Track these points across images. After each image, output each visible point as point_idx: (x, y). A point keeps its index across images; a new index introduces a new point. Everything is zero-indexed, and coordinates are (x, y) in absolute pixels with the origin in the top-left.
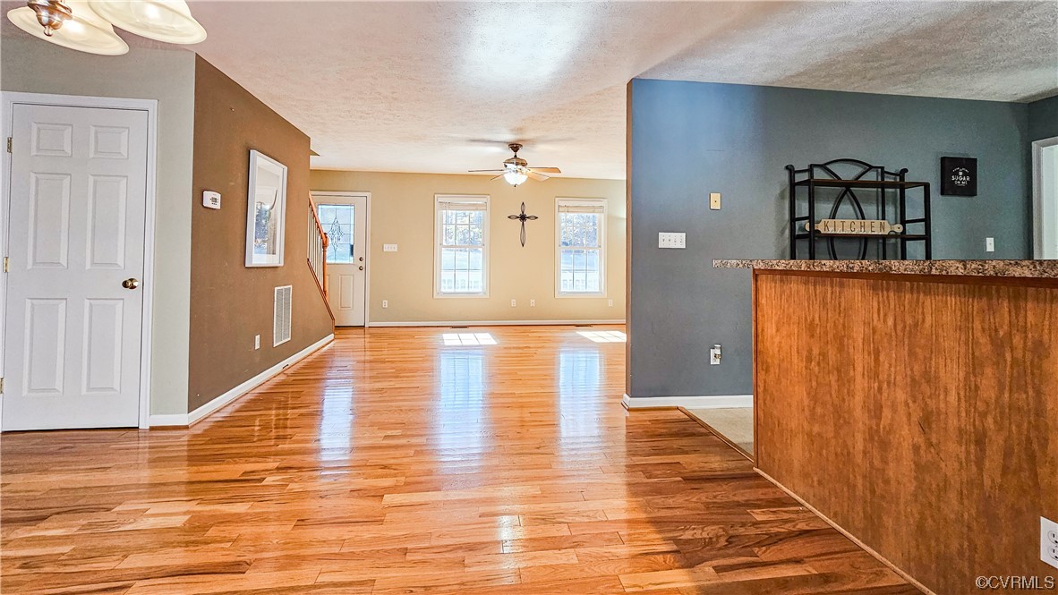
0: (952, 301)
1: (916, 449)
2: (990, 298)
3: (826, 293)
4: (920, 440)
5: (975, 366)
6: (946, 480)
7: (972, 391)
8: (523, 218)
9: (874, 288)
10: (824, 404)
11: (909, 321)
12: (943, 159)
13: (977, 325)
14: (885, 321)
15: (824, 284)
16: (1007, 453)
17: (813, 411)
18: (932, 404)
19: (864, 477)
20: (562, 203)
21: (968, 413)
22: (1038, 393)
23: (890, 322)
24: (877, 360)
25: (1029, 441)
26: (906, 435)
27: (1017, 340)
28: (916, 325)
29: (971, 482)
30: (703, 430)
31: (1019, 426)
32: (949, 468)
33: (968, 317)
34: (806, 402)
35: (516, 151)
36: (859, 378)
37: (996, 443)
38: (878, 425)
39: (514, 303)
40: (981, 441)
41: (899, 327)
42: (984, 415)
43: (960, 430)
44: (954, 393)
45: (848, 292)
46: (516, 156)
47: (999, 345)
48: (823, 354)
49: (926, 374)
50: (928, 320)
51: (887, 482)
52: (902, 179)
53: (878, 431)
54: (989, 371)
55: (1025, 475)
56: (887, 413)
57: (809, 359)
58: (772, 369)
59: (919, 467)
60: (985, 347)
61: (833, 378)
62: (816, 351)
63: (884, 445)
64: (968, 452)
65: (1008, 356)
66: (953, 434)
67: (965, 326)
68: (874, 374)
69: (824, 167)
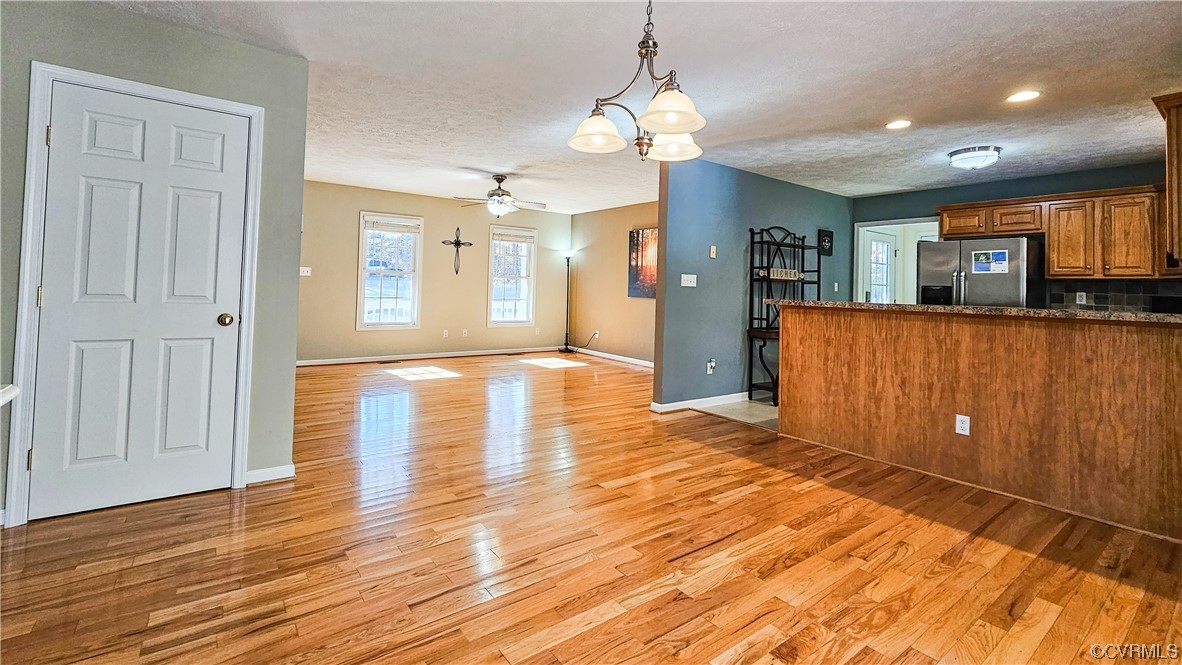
0: (918, 323)
1: (897, 398)
2: (936, 322)
3: (840, 321)
4: (900, 393)
5: (928, 353)
6: (913, 409)
7: (926, 365)
8: (458, 244)
9: (874, 318)
10: (837, 384)
11: (894, 334)
12: (819, 231)
13: (930, 336)
14: (880, 334)
15: (838, 315)
16: (943, 391)
17: (828, 389)
18: (906, 374)
19: (864, 420)
20: (497, 231)
21: (924, 376)
22: (956, 361)
23: (883, 335)
24: (874, 356)
25: (952, 383)
26: (891, 393)
27: (948, 341)
28: (899, 336)
29: (925, 408)
30: (721, 420)
31: (948, 378)
32: (914, 404)
33: (926, 331)
34: (823, 385)
35: (499, 182)
36: (862, 366)
37: (938, 387)
38: (874, 390)
39: (446, 333)
40: (930, 387)
41: (889, 336)
42: (932, 375)
43: (920, 384)
44: (918, 368)
45: (856, 320)
46: (499, 187)
47: (939, 343)
48: (837, 356)
49: (904, 359)
50: (905, 334)
51: (879, 418)
52: (803, 243)
53: (874, 393)
54: (935, 355)
55: (950, 399)
56: (880, 383)
57: (826, 359)
58: (795, 369)
59: (898, 407)
60: (934, 345)
61: (845, 370)
62: (831, 354)
63: (878, 400)
64: (924, 394)
65: (944, 348)
66: (917, 386)
67: (924, 336)
68: (872, 363)
69: (768, 231)
